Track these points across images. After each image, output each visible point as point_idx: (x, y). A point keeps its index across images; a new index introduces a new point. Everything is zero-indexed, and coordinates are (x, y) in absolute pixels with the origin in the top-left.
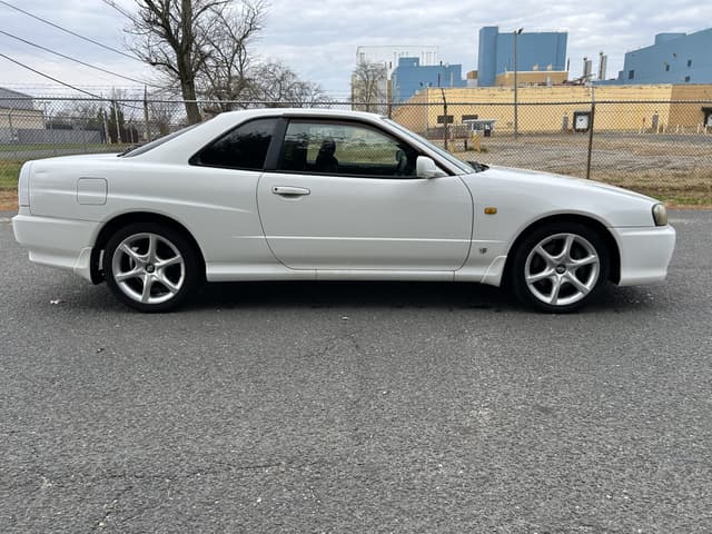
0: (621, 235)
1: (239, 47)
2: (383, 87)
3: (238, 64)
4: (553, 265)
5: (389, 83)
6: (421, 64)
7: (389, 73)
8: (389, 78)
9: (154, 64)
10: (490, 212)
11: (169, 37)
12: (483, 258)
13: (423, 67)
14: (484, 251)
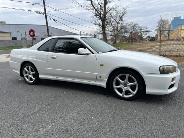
0: (144, 76)
1: (121, 19)
2: (167, 26)
3: (120, 23)
4: (122, 84)
5: (170, 24)
6: (181, 18)
7: (170, 21)
8: (170, 23)
9: (96, 25)
10: (102, 65)
11: (100, 18)
12: (100, 79)
13: (182, 19)
14: (101, 77)
